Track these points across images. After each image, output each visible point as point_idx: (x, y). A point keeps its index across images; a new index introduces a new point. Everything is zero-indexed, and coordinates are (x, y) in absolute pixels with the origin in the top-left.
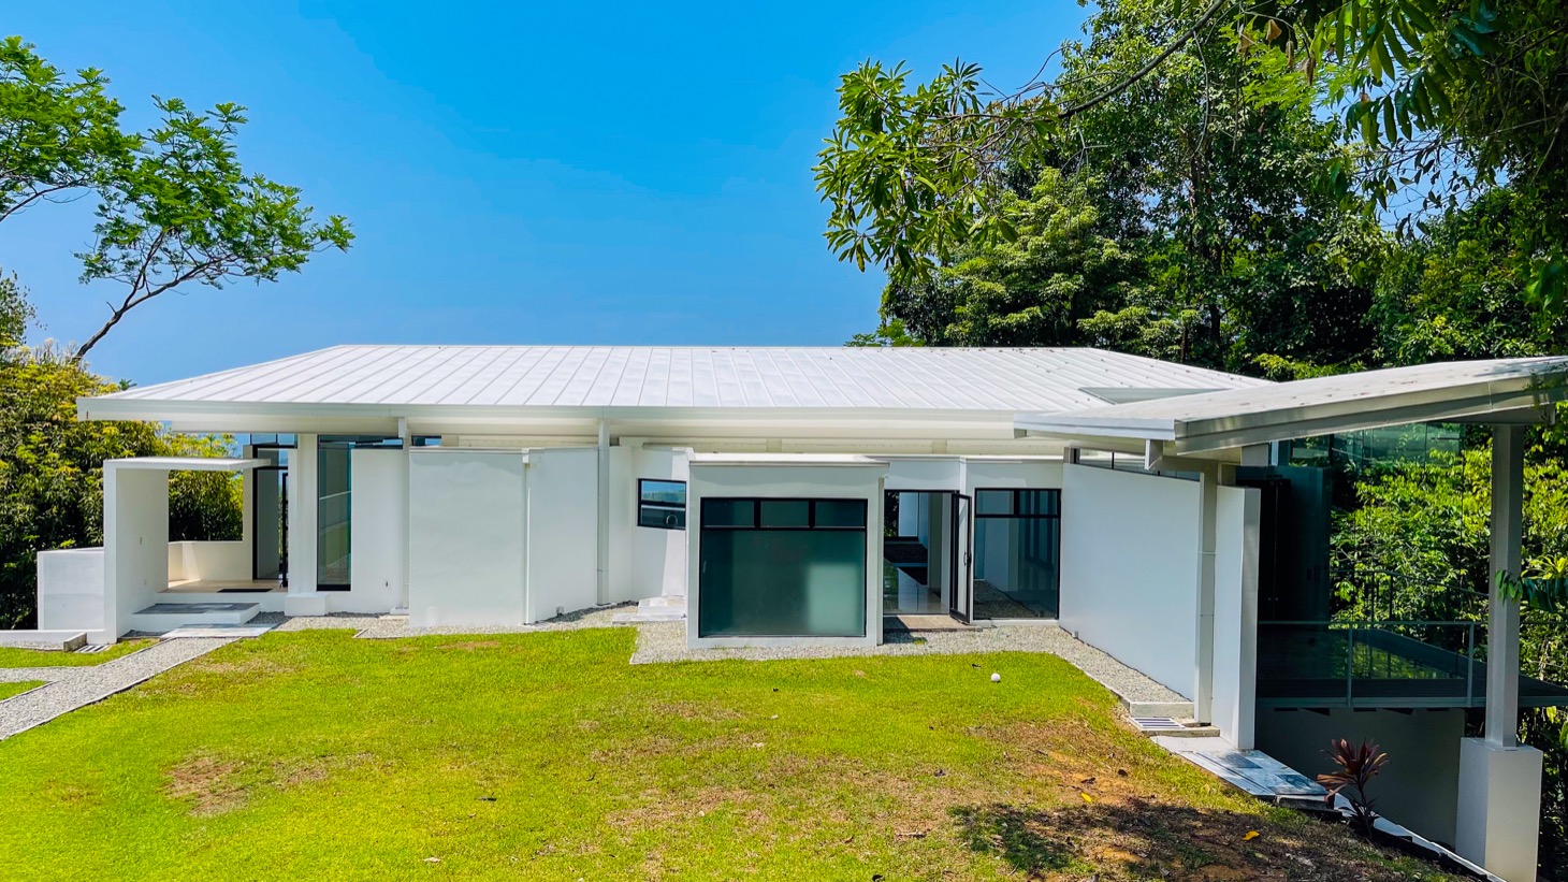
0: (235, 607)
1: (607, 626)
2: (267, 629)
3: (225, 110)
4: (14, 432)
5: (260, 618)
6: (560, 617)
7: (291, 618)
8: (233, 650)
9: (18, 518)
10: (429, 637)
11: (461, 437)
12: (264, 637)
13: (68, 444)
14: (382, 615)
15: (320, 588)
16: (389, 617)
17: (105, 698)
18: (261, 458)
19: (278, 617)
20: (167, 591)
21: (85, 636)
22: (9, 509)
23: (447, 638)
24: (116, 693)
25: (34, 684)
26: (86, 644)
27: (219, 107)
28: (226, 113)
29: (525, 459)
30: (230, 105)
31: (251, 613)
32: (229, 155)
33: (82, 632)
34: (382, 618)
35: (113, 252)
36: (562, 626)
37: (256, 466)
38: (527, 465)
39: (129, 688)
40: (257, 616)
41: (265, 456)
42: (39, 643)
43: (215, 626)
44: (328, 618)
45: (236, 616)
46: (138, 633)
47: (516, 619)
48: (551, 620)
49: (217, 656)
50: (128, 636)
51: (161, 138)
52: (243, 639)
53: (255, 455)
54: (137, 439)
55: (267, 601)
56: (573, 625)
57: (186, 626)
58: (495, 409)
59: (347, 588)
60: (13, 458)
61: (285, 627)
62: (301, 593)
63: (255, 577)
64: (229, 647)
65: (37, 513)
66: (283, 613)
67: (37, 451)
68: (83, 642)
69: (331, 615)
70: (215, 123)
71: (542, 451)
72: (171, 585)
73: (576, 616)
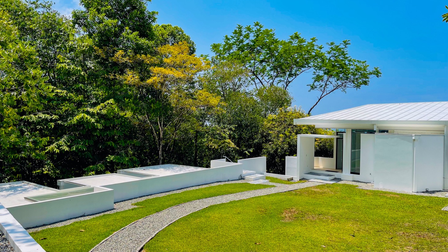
0: (329, 175)
1: (443, 197)
2: (334, 182)
3: (345, 42)
4: (286, 128)
5: (335, 179)
6: (427, 192)
7: (342, 180)
8: (323, 186)
9: (285, 148)
10: (378, 191)
11: (395, 131)
12: (332, 184)
13: (297, 131)
14: (369, 183)
15: (351, 173)
16: (370, 184)
17: (285, 192)
18: (339, 135)
19: (340, 180)
20: (314, 169)
21: (293, 178)
22: (283, 146)
23: (383, 192)
24: (288, 191)
25: (273, 186)
26: (293, 180)
27: (344, 42)
28: (345, 43)
29: (414, 138)
30: (346, 41)
31: (332, 178)
32: (346, 54)
33: (292, 177)
34: (368, 184)
35: (316, 83)
36: (426, 195)
37: (337, 137)
38: (414, 140)
39: (292, 191)
40: (334, 179)
41: (340, 135)
42: (283, 178)
43: (322, 180)
44: (352, 182)
45: (328, 178)
46: (305, 179)
47: (410, 190)
48: (423, 192)
49: (317, 187)
50: (302, 180)
51: (329, 53)
52: (327, 184)
53: (337, 135)
54: (312, 130)
55: (337, 175)
56: (430, 195)
57: (316, 179)
58: (407, 122)
59: (359, 174)
60: (285, 134)
61: (340, 183)
62: (346, 174)
63: (336, 168)
64: (322, 185)
65: (289, 148)
66: (341, 179)
67: (290, 132)
68: (292, 179)
69: (354, 181)
70: (342, 46)
71: (420, 136)
72: (315, 168)
73: (433, 192)
